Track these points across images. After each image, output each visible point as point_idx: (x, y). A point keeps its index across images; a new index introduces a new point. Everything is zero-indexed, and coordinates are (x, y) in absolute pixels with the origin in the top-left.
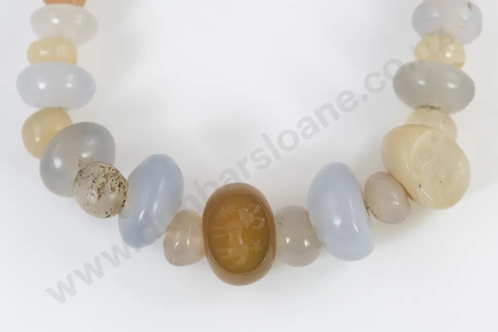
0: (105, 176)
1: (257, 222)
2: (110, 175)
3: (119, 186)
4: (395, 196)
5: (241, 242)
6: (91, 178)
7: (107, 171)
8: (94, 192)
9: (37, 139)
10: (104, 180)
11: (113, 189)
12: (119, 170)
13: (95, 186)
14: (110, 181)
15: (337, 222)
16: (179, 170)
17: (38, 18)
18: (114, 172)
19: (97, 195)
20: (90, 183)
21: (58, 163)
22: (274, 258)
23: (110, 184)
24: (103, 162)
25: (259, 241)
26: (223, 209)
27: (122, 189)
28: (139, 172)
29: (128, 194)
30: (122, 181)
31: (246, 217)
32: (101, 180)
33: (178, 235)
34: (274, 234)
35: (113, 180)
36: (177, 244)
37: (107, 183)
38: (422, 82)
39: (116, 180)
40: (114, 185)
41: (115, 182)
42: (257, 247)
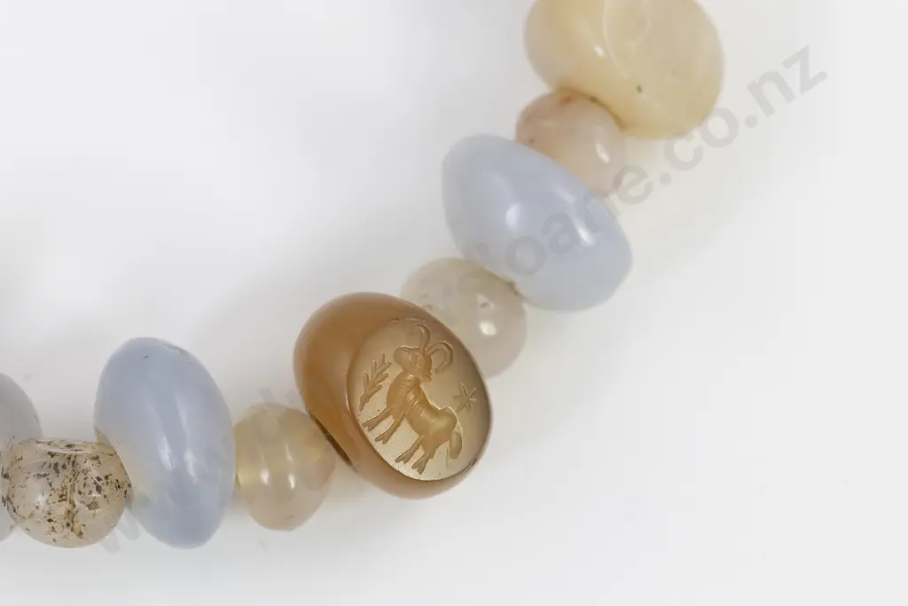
0: (62, 498)
2: (69, 488)
3: (99, 489)
7: (56, 481)
10: (66, 505)
11: (93, 506)
13: (57, 524)
14: (76, 498)
16: (182, 351)
20: (45, 525)
23: (81, 502)
27: (108, 491)
30: (96, 473)
32: (60, 509)
35: (80, 493)
37: (74, 506)
39: (85, 485)
40: (89, 498)
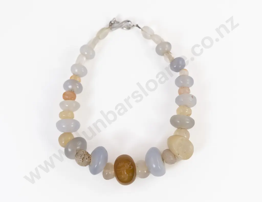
1: (130, 167)
3: (89, 157)
4: (172, 157)
5: (126, 173)
6: (80, 156)
7: (85, 153)
8: (81, 160)
9: (63, 142)
10: (84, 156)
12: (88, 152)
13: (81, 158)
14: (86, 156)
15: (154, 166)
16: (107, 152)
17: (62, 104)
18: (87, 153)
19: (82, 161)
20: (80, 157)
21: (70, 150)
22: (136, 176)
24: (84, 150)
25: (131, 173)
26: (120, 164)
27: (89, 158)
28: (94, 152)
29: (91, 160)
30: (89, 156)
31: (127, 166)
32: (83, 156)
33: (107, 171)
34: (136, 170)
36: (107, 174)
38: (178, 122)
40: (87, 158)
41: (87, 156)
42: (131, 175)
